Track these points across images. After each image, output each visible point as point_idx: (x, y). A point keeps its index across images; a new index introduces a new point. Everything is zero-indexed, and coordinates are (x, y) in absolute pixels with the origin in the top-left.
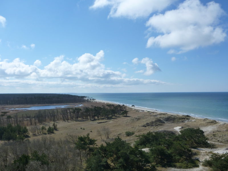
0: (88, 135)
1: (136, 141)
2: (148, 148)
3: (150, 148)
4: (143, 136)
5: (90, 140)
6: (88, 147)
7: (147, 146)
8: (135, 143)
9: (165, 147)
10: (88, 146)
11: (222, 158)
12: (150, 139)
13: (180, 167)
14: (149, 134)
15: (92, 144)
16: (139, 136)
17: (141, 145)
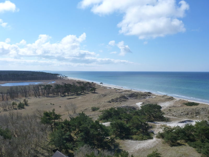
0: (54, 110)
1: (100, 115)
2: (110, 122)
3: (111, 122)
4: (106, 111)
5: (55, 115)
6: (53, 122)
7: (109, 120)
8: (99, 117)
9: (125, 121)
10: (53, 120)
11: (174, 131)
12: (113, 114)
13: (136, 139)
14: (111, 109)
15: (57, 119)
16: (102, 111)
17: (104, 119)
